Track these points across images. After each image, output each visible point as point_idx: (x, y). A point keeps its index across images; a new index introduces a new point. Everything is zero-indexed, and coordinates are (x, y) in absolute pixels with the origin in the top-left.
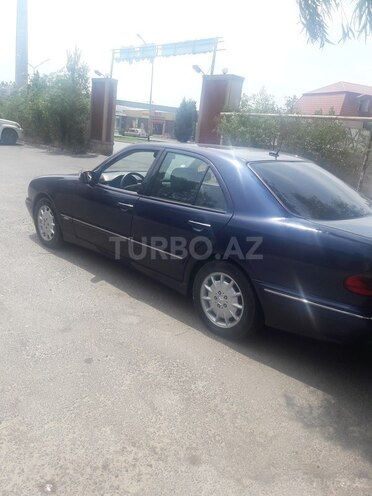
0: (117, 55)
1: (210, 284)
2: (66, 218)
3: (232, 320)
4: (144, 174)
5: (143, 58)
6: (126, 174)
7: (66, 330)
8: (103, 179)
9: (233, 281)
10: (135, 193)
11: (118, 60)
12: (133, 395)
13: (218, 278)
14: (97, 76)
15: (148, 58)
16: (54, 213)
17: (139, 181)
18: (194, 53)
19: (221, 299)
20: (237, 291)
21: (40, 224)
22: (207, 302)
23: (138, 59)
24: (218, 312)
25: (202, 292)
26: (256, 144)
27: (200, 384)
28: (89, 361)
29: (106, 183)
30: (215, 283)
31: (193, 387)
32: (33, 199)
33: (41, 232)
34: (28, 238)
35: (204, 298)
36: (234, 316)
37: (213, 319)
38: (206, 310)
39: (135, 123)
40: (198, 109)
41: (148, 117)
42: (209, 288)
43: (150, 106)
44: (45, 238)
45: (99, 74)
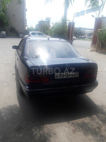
0: (75, 15)
11: (75, 16)
14: (69, 22)
15: (82, 15)
45: (70, 21)
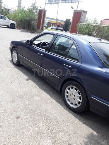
1: (69, 89)
2: (21, 56)
3: (76, 105)
4: (49, 42)
5: (55, 3)
6: (42, 42)
7: (13, 101)
8: (34, 43)
9: (78, 90)
10: (45, 50)
11: (47, 3)
12: (32, 138)
13: (72, 88)
14: (40, 9)
15: (57, 3)
16: (17, 54)
17: (47, 45)
18: (72, 2)
19: (73, 96)
20: (80, 94)
21: (13, 57)
22: (67, 96)
23: (53, 3)
24: (71, 100)
25: (66, 92)
26: (89, 34)
27: (61, 134)
28: (18, 118)
29: (35, 45)
30: (71, 89)
31: (57, 136)
32: (11, 48)
33: (13, 59)
34: (9, 61)
35: (66, 94)
36: (77, 104)
37: (69, 103)
38: (67, 99)
39: (52, 24)
40: (71, 22)
41: (55, 23)
42: (68, 91)
43: (56, 20)
44: (14, 62)
45: (41, 8)
